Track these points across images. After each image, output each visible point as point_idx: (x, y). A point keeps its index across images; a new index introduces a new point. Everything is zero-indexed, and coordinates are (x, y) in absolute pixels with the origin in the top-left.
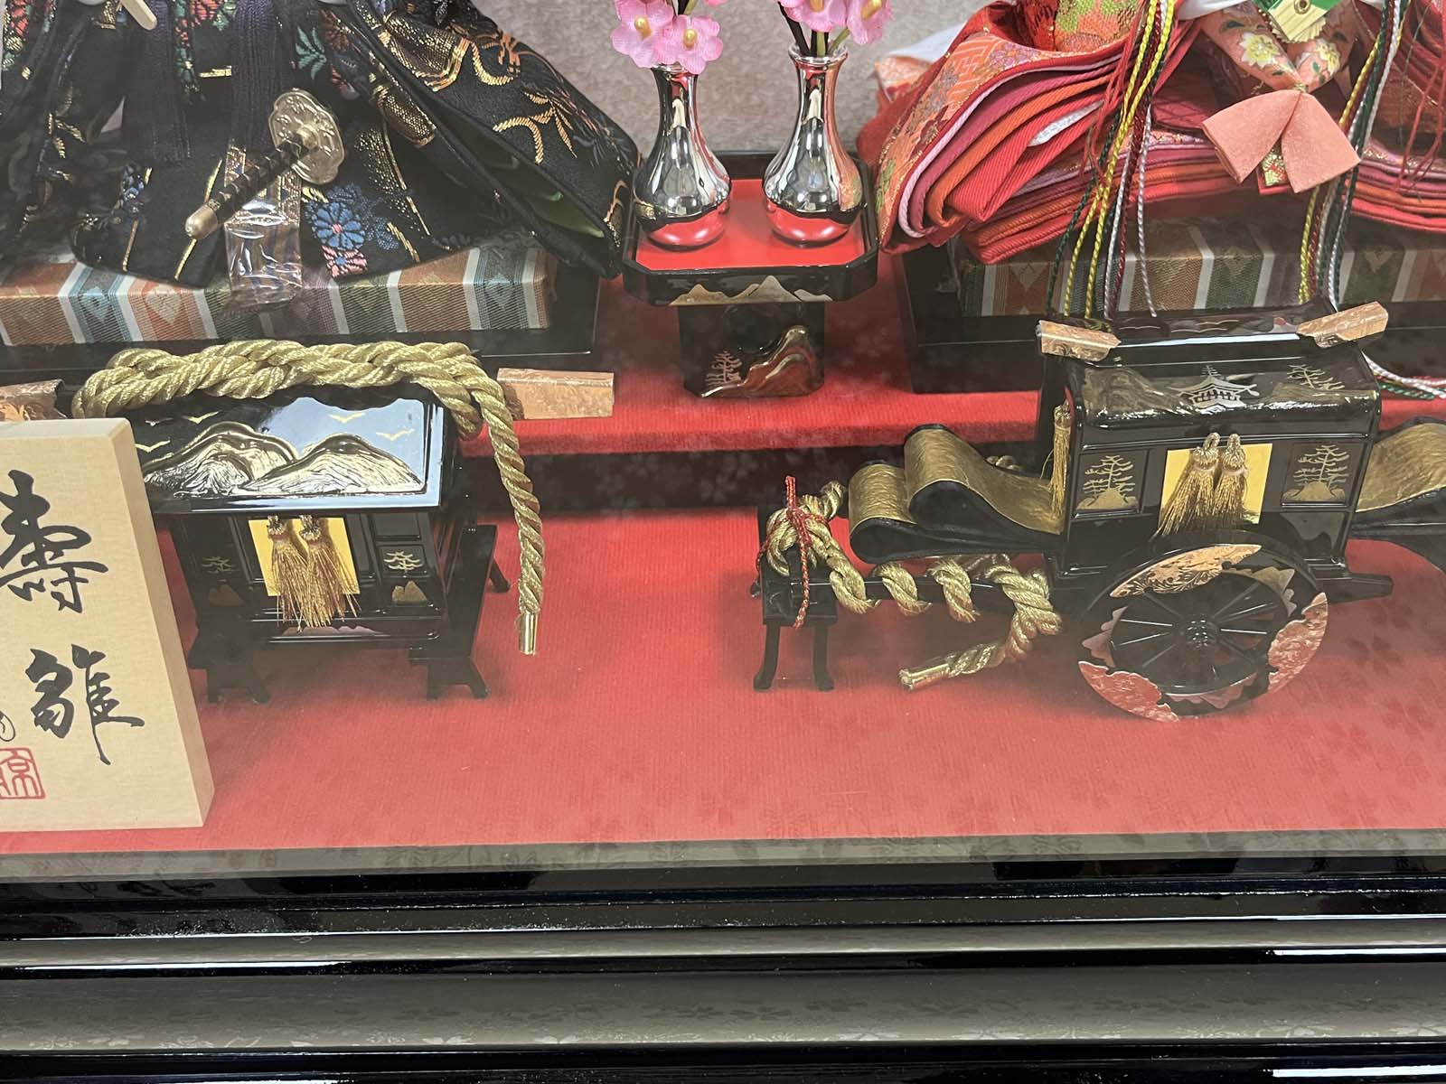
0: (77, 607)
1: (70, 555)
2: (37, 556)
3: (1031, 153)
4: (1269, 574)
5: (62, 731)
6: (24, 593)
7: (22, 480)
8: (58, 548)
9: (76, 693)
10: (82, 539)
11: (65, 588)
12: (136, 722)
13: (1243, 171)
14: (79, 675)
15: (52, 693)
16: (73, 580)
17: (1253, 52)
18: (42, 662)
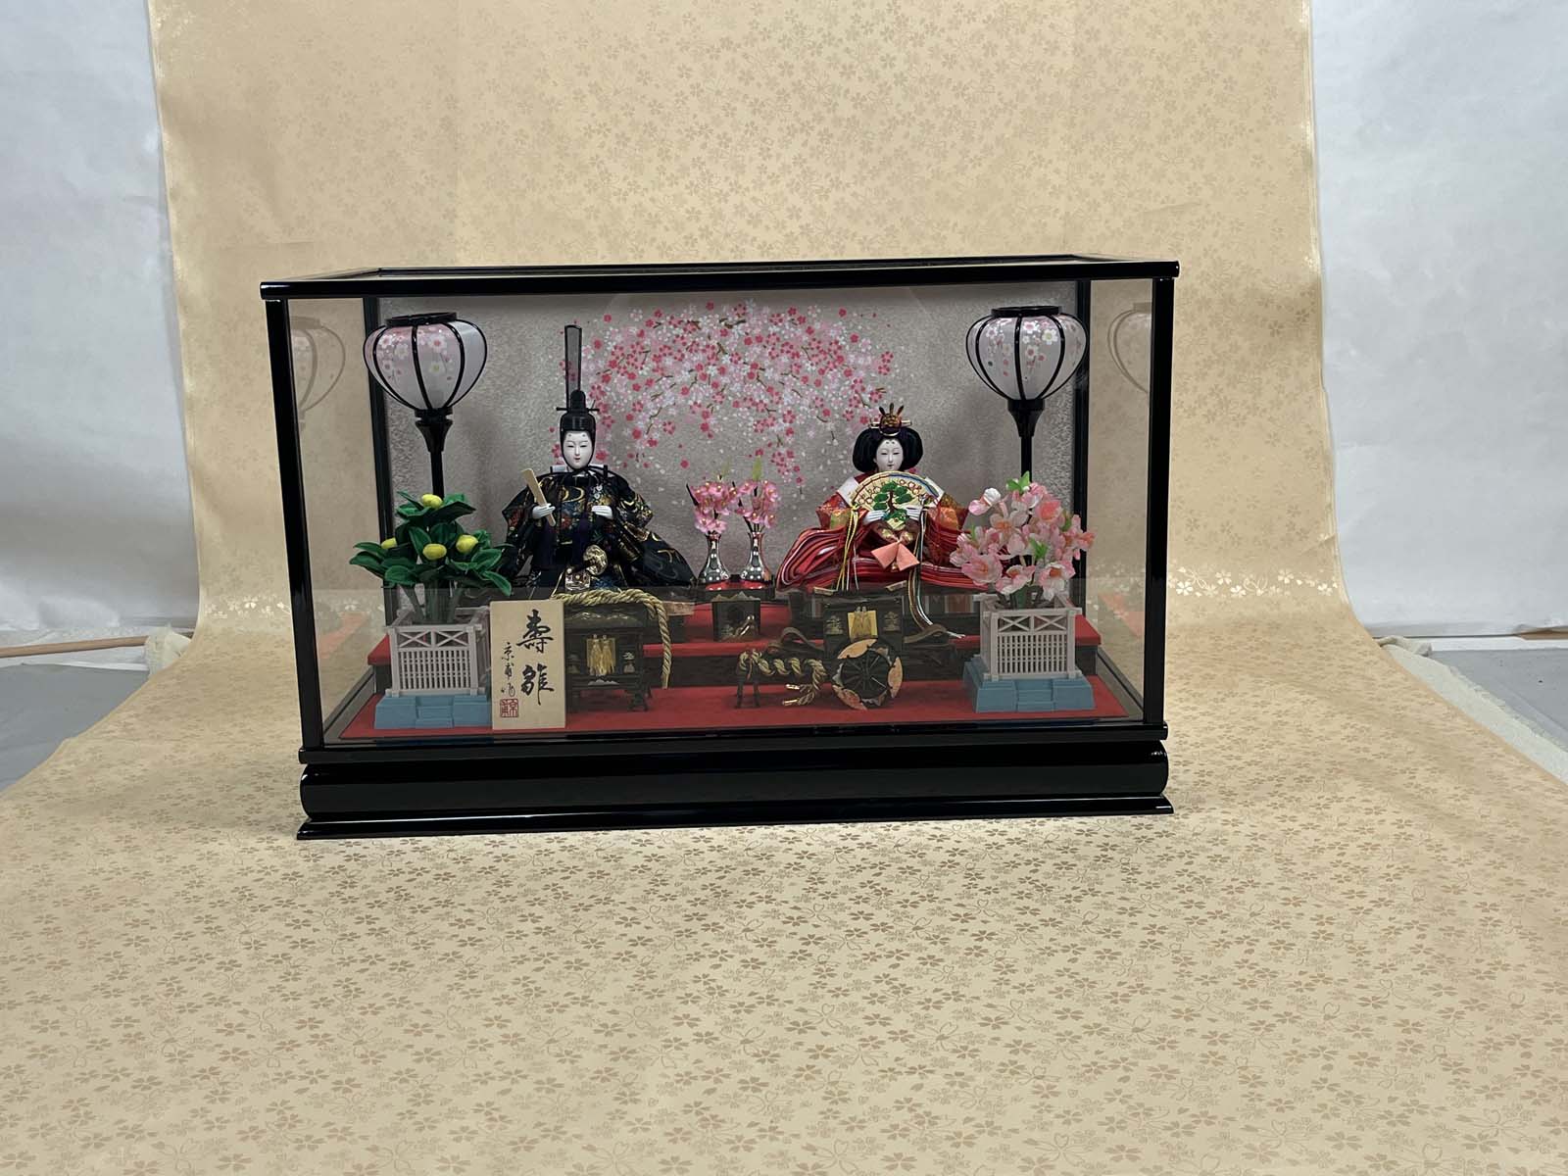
0: (542, 651)
1: (544, 635)
2: (534, 635)
3: (818, 557)
4: (880, 650)
5: (528, 693)
6: (528, 647)
7: (536, 612)
8: (541, 633)
9: (535, 680)
10: (548, 630)
11: (540, 646)
12: (551, 690)
13: (885, 565)
14: (538, 673)
15: (529, 680)
16: (543, 643)
17: (886, 534)
18: (529, 669)
